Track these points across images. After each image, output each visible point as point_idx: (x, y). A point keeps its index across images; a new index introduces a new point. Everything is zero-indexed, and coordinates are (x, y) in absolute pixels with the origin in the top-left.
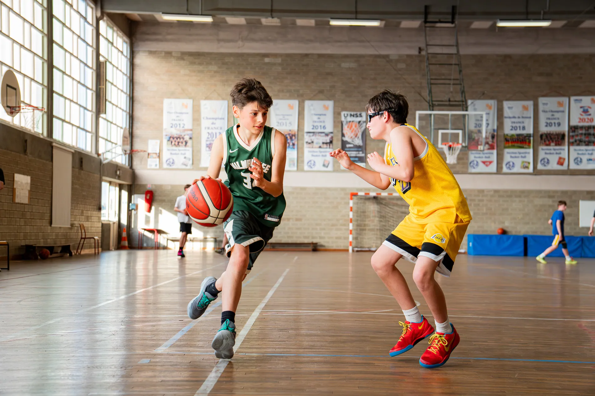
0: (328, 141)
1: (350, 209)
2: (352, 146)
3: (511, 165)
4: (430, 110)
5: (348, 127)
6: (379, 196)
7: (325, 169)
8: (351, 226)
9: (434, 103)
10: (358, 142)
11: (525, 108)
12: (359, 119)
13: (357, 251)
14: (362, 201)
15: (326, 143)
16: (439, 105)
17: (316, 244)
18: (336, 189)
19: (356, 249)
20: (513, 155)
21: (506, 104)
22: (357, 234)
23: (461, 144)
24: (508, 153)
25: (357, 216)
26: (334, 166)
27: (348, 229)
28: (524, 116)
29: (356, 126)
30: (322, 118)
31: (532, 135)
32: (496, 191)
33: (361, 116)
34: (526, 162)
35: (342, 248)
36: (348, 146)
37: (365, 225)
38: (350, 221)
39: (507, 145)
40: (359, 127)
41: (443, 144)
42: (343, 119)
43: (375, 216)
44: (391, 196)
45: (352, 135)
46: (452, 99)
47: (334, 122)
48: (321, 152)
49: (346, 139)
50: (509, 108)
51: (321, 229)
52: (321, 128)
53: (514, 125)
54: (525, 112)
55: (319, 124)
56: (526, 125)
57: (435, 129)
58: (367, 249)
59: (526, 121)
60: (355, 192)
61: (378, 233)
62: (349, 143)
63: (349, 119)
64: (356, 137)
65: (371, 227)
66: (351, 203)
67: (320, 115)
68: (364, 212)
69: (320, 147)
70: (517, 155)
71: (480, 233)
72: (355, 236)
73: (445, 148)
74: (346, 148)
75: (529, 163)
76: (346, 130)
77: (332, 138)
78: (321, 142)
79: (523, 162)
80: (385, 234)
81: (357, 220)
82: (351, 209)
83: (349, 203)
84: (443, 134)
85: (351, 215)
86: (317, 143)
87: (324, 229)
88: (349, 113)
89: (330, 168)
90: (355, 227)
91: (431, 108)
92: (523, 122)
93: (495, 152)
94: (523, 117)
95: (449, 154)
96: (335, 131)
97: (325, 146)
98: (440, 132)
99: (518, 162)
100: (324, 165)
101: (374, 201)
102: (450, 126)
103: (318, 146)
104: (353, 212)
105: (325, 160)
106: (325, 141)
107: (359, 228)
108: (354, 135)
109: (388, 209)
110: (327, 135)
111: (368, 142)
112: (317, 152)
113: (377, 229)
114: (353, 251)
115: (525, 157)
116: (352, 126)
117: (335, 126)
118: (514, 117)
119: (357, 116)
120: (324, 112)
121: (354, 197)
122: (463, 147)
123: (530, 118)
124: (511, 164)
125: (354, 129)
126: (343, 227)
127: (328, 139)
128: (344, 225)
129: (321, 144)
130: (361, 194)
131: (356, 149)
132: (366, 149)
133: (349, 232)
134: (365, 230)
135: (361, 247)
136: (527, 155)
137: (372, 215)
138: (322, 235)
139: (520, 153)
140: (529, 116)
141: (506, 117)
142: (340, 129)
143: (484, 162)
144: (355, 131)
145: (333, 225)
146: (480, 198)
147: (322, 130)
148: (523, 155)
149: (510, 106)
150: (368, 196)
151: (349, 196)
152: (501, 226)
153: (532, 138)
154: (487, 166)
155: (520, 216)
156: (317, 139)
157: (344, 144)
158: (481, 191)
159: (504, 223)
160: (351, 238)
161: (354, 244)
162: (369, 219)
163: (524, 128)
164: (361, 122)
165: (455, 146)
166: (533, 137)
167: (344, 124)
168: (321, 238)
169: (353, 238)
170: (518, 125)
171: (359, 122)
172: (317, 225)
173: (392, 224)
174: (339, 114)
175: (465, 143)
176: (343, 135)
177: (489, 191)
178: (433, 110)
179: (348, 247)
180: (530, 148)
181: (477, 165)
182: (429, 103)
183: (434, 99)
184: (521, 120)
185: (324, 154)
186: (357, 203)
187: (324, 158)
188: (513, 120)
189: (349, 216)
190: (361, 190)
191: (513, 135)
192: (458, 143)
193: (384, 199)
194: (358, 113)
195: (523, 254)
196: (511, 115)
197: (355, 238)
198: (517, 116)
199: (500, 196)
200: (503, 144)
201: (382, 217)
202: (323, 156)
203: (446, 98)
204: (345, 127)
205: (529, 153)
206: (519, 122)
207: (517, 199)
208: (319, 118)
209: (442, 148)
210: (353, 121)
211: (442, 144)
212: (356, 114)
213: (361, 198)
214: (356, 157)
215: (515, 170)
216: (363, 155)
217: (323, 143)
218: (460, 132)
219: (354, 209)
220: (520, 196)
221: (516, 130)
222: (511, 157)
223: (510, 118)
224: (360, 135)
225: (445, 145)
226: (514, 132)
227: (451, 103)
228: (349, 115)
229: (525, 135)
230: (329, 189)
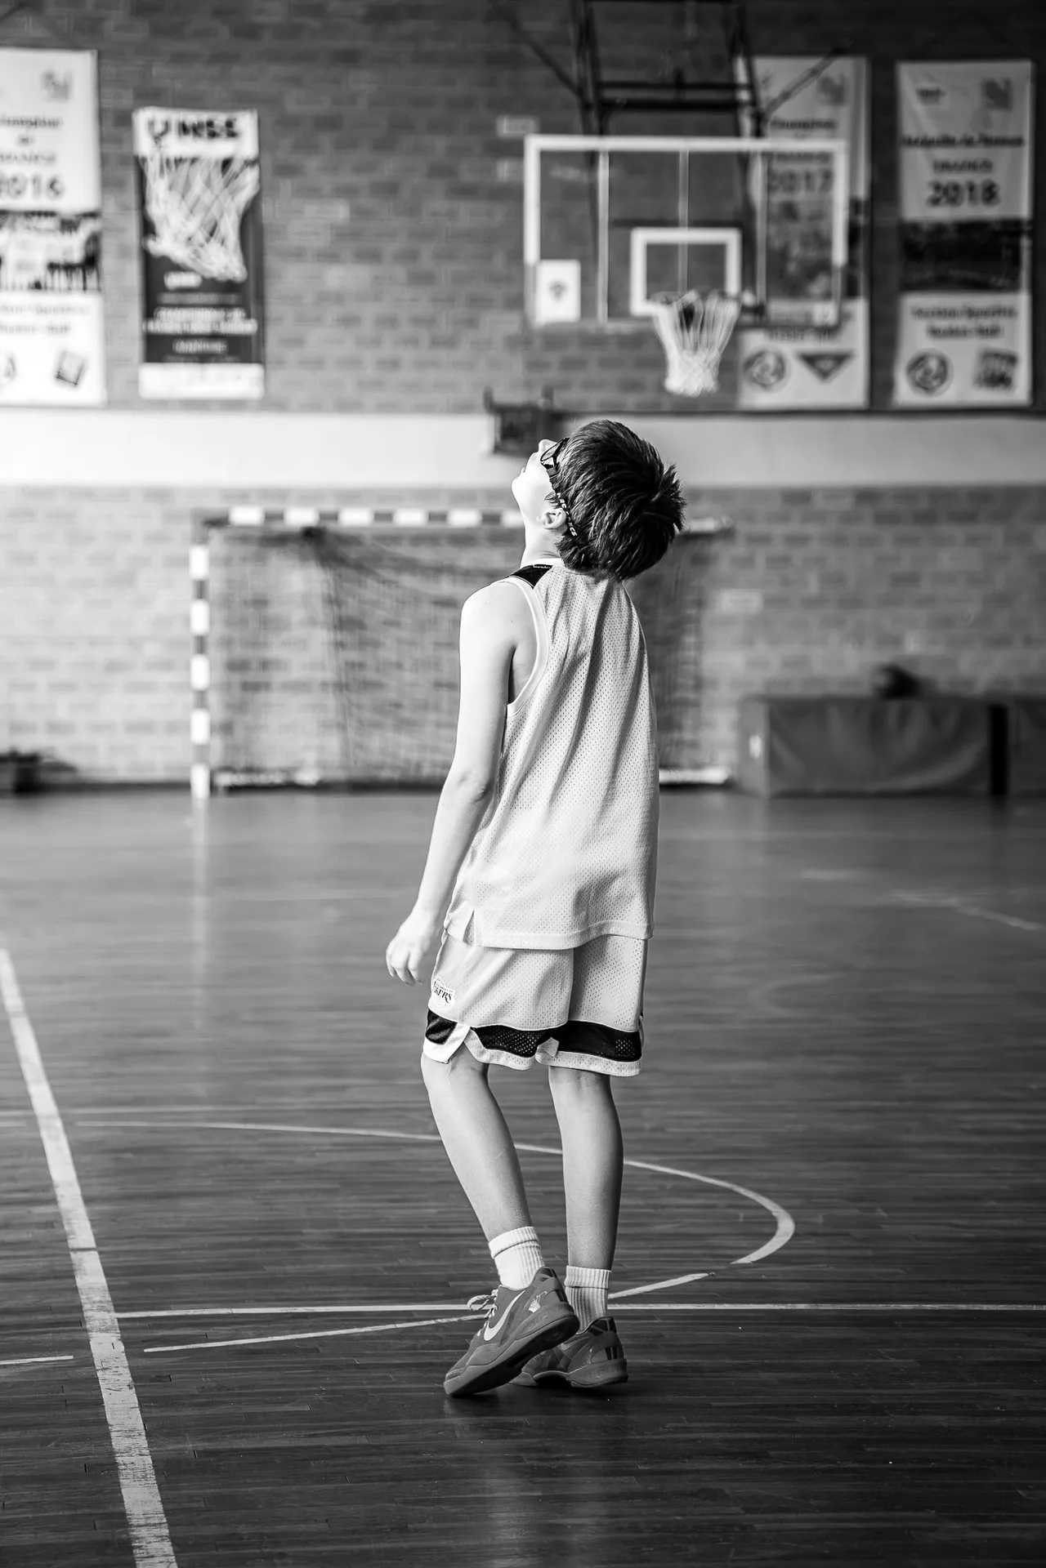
0: (77, 256)
1: (190, 590)
2: (190, 280)
3: (931, 373)
4: (587, 131)
5: (171, 188)
6: (331, 526)
7: (65, 394)
8: (201, 672)
9: (609, 94)
10: (225, 261)
11: (998, 96)
12: (222, 148)
13: (233, 789)
14: (252, 549)
15: (69, 268)
16: (632, 106)
17: (33, 759)
18: (121, 494)
19: (225, 779)
20: (942, 324)
21: (911, 78)
22: (229, 706)
23: (738, 299)
24: (920, 313)
25: (229, 623)
26: (109, 380)
27: (187, 685)
28: (993, 133)
29: (208, 183)
30: (42, 139)
31: (1026, 228)
32: (866, 496)
33: (231, 132)
34: (997, 355)
35: (159, 774)
36: (174, 280)
37: (265, 665)
38: (192, 645)
39: (916, 277)
40: (227, 185)
41: (655, 300)
42: (144, 145)
43: (312, 622)
44: (383, 526)
45: (193, 226)
46: (691, 77)
47: (104, 160)
48: (42, 310)
49: (164, 245)
50: (927, 95)
51: (56, 687)
52: (37, 191)
53: (947, 178)
54: (996, 115)
55: (27, 171)
56: (998, 177)
57: (614, 224)
58: (278, 779)
59: (1002, 157)
60: (214, 505)
61: (331, 700)
62: (179, 268)
63: (176, 146)
64: (212, 234)
65: (296, 673)
66: (200, 562)
67: (34, 123)
68: (261, 602)
69: (37, 286)
70: (961, 322)
71: (796, 690)
72: (219, 715)
73: (664, 318)
74: (165, 289)
75: (1012, 360)
76: (163, 202)
77: (94, 239)
78: (40, 259)
79: (988, 355)
80: (359, 707)
81: (227, 643)
82: (201, 590)
83: (184, 562)
84: (653, 250)
85: (200, 617)
86: (21, 266)
87: (69, 687)
88: (176, 116)
89: (92, 389)
90: (221, 675)
91: (593, 117)
92: (987, 166)
93: (859, 308)
94: (987, 141)
95: (683, 346)
96: (110, 209)
97: (60, 279)
98: (641, 238)
99: (964, 356)
100: (60, 377)
101: (308, 549)
102: (683, 210)
103: (27, 278)
104: (211, 605)
105: (64, 355)
106: (59, 258)
107: (237, 678)
108: (202, 225)
109: (371, 589)
110: (69, 225)
111: (272, 262)
112: (20, 309)
113: (324, 685)
114: (213, 788)
115: (993, 332)
116: (187, 186)
117: (108, 182)
118: (947, 142)
119: (213, 135)
120: (49, 110)
121: (216, 535)
122: (744, 309)
123: (1018, 142)
124: (933, 364)
125: (198, 199)
126: (164, 678)
127: (73, 247)
128: (167, 665)
129: (41, 273)
130: (247, 516)
131: (212, 298)
132: (260, 298)
133: (191, 698)
134: (267, 686)
135: (249, 770)
136: (1003, 322)
137: (297, 615)
138: (62, 713)
139: (971, 313)
140: (1011, 133)
141: (911, 143)
142: (131, 198)
143: (810, 360)
144: (208, 209)
145: (113, 667)
146: (795, 527)
147: (44, 202)
148: (987, 323)
149: (928, 85)
150: (277, 527)
151: (187, 528)
152: (885, 657)
153: (1025, 243)
154: (824, 375)
155: (973, 610)
156: (23, 245)
157: (154, 269)
158: (798, 497)
159: (897, 641)
160: (200, 726)
161: (216, 757)
162: (285, 636)
163: (990, 193)
164: (235, 167)
165: (713, 305)
166: (1033, 235)
167: (152, 169)
168: (54, 727)
169: (213, 729)
170: (961, 178)
171: (226, 164)
172: (37, 665)
173: (394, 657)
174: (124, 121)
175: (754, 292)
176: (148, 228)
177: (833, 493)
178: (602, 132)
179: (188, 769)
180: (1013, 287)
181: (780, 371)
182: (580, 91)
183: (607, 75)
184: (977, 153)
185: (58, 320)
186: (227, 561)
187: (57, 342)
188: (943, 154)
189: (187, 620)
190: (243, 496)
191: (939, 228)
192: (723, 295)
193: (351, 539)
194: (220, 119)
195: (983, 786)
196: (932, 132)
197: (224, 728)
198: (957, 134)
199: (883, 519)
200: (894, 271)
201: (347, 625)
202: (52, 329)
203: (667, 72)
204: (158, 187)
205: (1011, 313)
206: (971, 166)
207: (959, 531)
208: (24, 141)
209: (648, 319)
210: (194, 161)
211: (649, 296)
212: (210, 124)
213: (244, 536)
214: (214, 337)
215: (951, 394)
216: (248, 327)
217: (53, 267)
218: (730, 238)
219: (215, 588)
220: (969, 517)
221: (953, 201)
222: (935, 333)
223: (927, 143)
224: (230, 227)
225: (668, 303)
226: (944, 214)
227: (691, 96)
228: (174, 127)
229: (998, 228)
230: (88, 493)
